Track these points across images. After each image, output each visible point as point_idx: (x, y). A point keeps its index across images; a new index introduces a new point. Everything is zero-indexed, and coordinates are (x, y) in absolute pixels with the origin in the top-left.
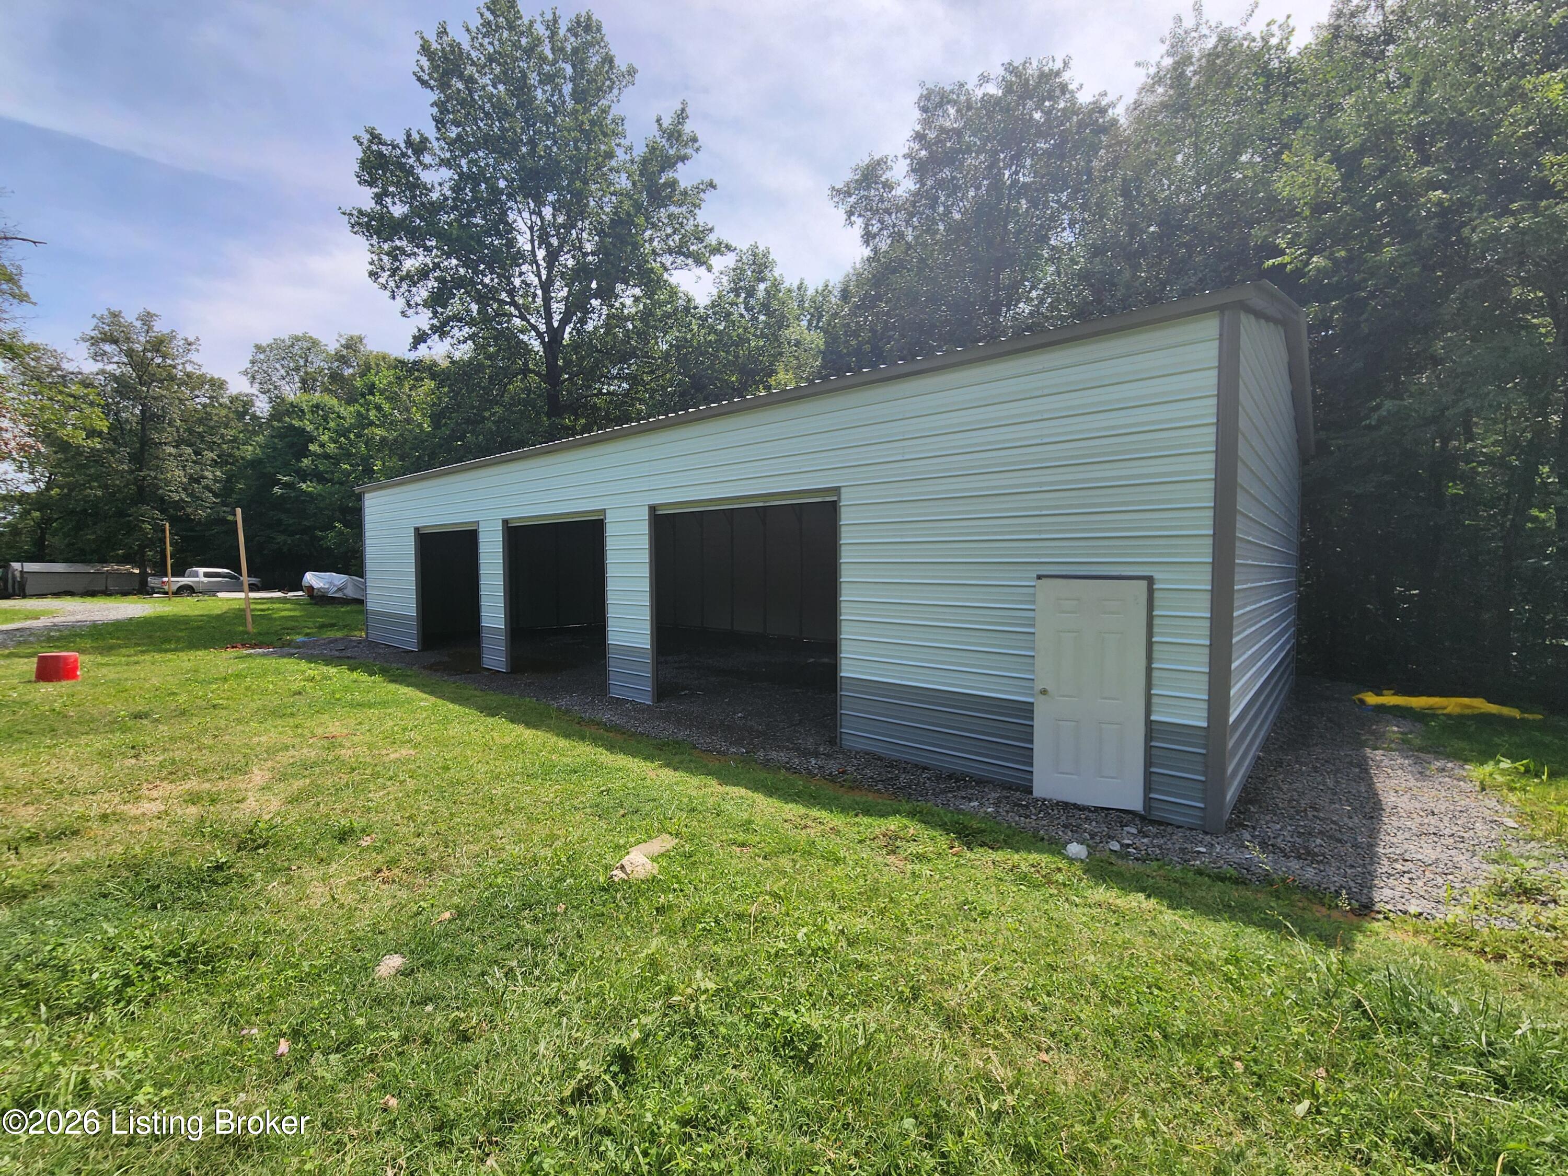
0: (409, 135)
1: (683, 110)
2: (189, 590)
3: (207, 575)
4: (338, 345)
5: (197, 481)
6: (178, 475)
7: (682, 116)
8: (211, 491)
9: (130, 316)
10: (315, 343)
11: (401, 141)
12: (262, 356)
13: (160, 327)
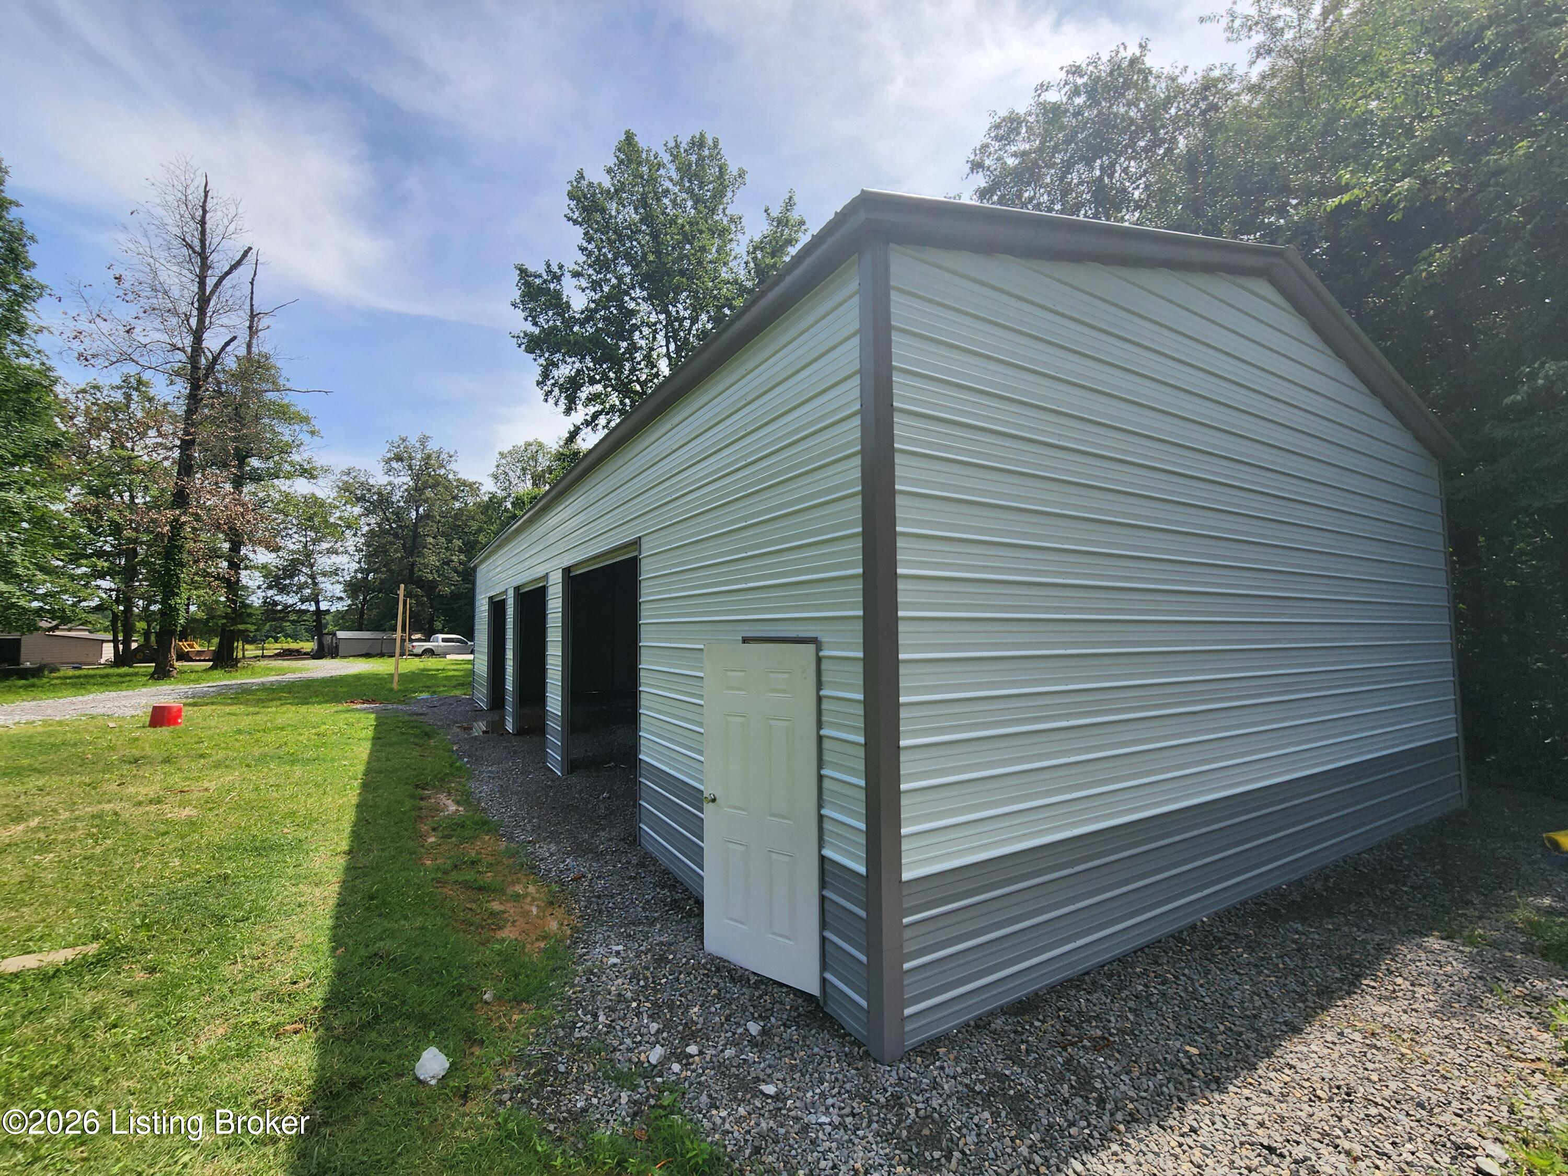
0: (548, 266)
1: (790, 198)
2: (430, 652)
3: (444, 640)
4: (556, 446)
5: (447, 564)
6: (433, 560)
7: (789, 203)
8: (456, 572)
9: (413, 441)
10: (540, 445)
11: (542, 270)
12: (504, 461)
13: (432, 447)
